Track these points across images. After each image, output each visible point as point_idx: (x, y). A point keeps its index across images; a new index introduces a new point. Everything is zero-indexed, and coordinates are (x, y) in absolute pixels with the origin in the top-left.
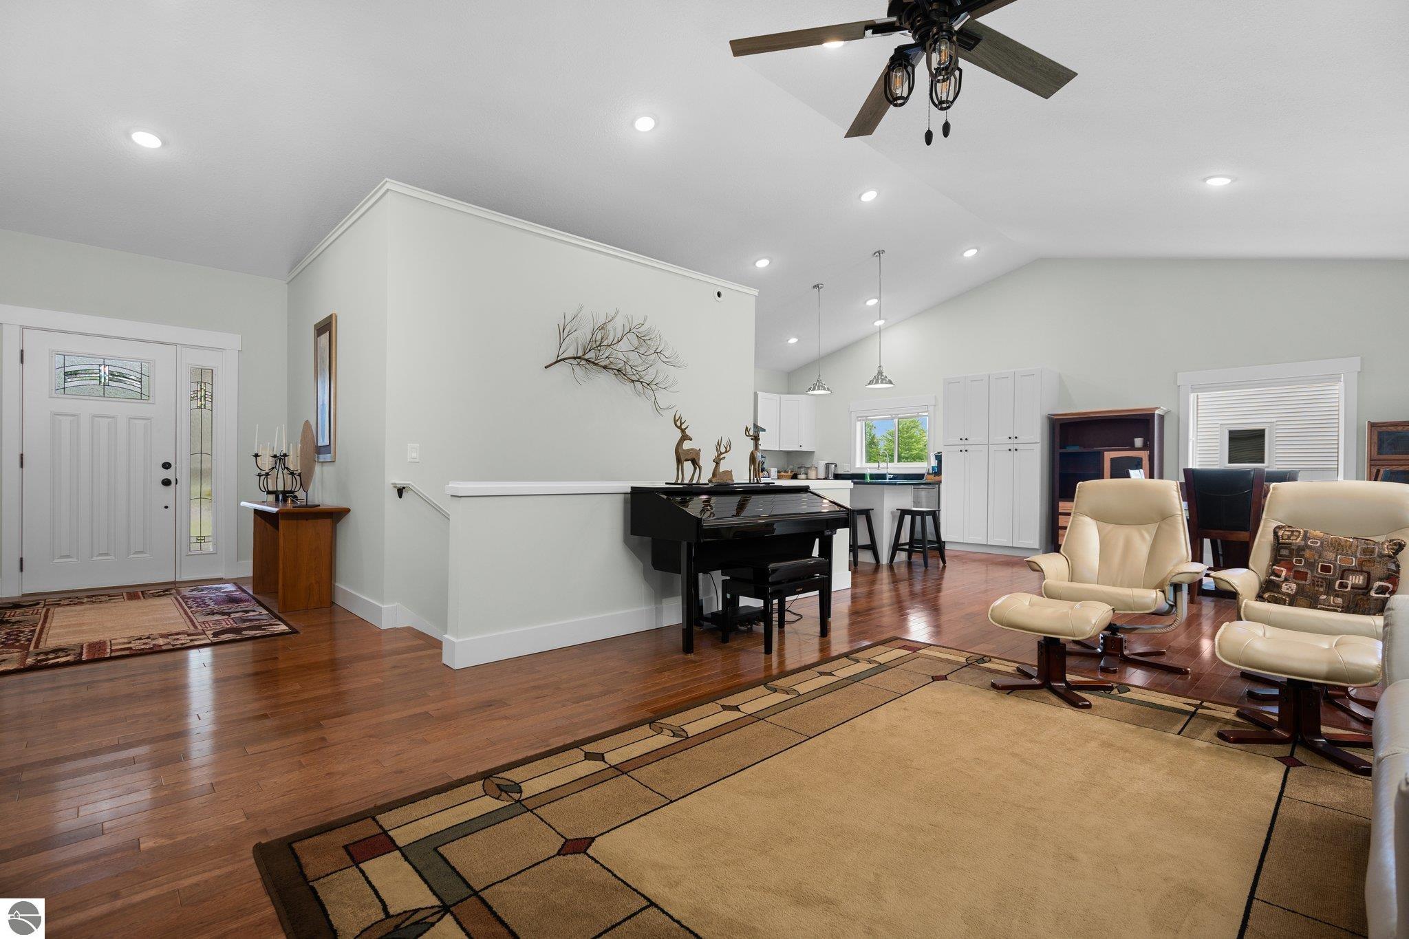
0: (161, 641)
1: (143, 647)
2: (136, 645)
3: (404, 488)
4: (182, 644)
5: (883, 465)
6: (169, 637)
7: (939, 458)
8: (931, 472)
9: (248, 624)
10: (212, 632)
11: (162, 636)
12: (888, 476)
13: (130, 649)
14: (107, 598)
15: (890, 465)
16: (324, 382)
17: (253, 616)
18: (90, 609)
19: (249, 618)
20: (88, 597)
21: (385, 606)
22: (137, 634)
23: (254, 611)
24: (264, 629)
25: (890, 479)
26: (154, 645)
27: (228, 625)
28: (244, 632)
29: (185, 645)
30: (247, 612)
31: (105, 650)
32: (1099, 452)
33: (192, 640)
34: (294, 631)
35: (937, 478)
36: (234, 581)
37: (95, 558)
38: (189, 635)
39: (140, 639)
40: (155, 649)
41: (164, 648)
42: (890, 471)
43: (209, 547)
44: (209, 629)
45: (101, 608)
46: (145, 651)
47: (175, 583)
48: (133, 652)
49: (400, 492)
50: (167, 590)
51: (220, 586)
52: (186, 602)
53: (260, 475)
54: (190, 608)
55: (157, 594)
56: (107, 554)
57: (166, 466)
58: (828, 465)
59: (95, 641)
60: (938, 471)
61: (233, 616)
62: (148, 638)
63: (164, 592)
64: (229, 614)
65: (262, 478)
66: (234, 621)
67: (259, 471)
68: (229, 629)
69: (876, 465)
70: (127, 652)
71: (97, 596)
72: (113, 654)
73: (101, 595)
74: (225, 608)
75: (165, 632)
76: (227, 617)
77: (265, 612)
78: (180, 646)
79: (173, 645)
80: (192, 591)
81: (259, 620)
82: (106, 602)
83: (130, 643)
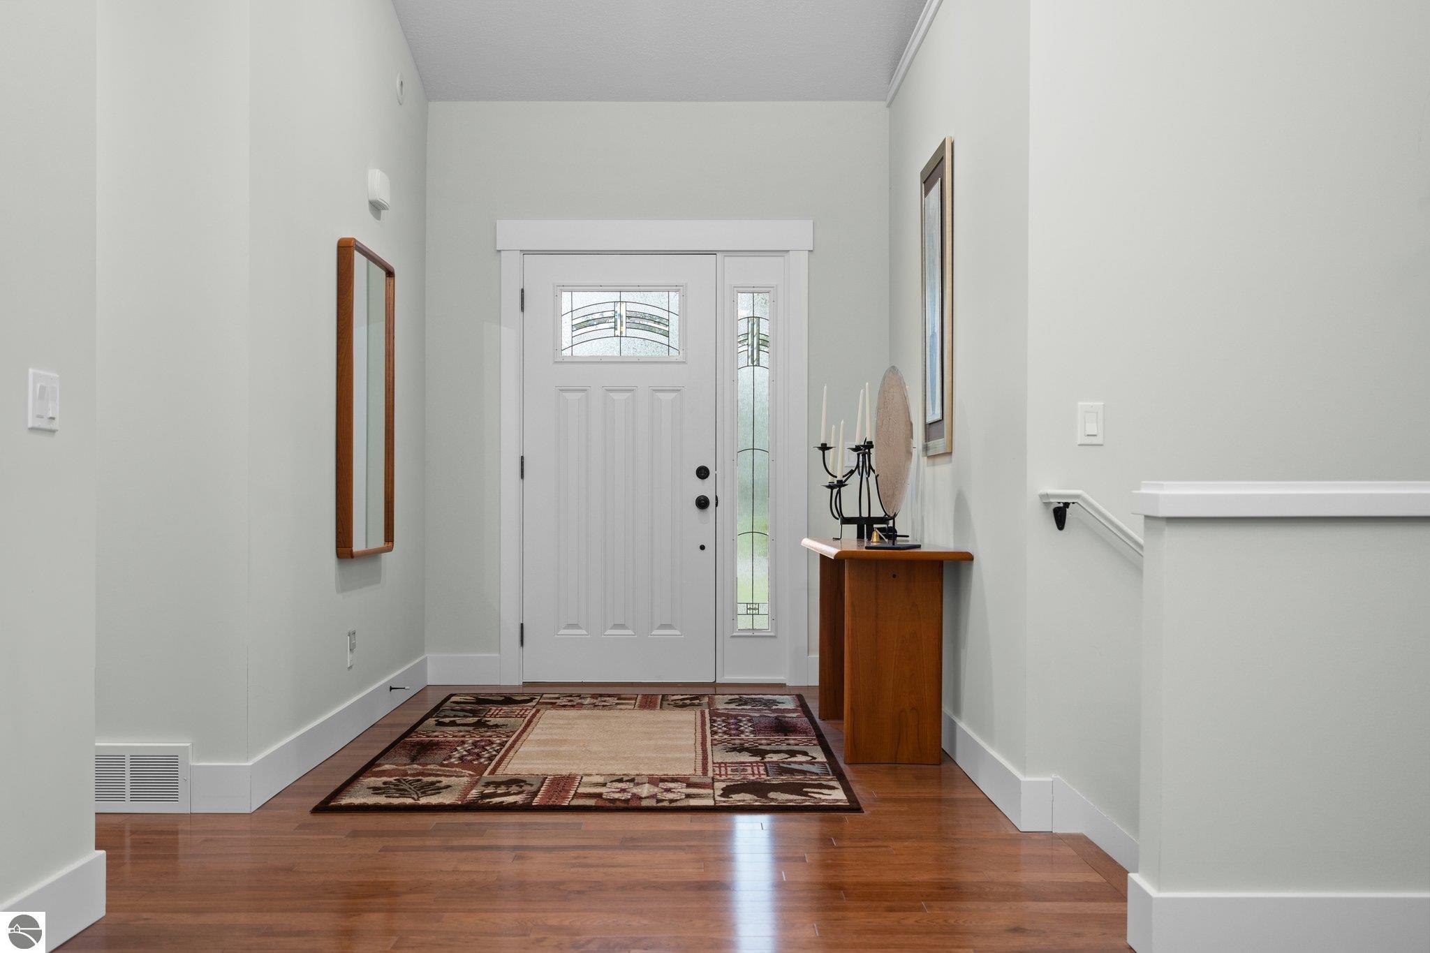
0: (645, 790)
1: (617, 796)
2: (610, 792)
3: (1067, 505)
4: (671, 801)
6: (661, 785)
9: (785, 778)
10: (723, 785)
11: (654, 781)
13: (599, 796)
14: (615, 700)
16: (933, 289)
17: (801, 763)
18: (586, 717)
19: (793, 766)
20: (594, 696)
21: (1028, 779)
22: (619, 769)
23: (805, 754)
24: (806, 794)
26: (634, 795)
27: (753, 774)
28: (772, 795)
29: (674, 804)
30: (793, 753)
31: (568, 792)
33: (688, 796)
34: (854, 807)
36: (797, 693)
37: (609, 632)
38: (689, 785)
39: (620, 781)
40: (634, 804)
41: (645, 803)
43: (762, 623)
44: (724, 777)
45: (598, 718)
46: (618, 804)
47: (714, 685)
48: (601, 803)
49: (1060, 515)
50: (697, 698)
51: (774, 697)
52: (712, 721)
53: (831, 487)
54: (714, 733)
55: (681, 703)
56: (622, 626)
57: (703, 473)
59: (564, 773)
61: (769, 758)
62: (632, 780)
63: (691, 699)
64: (762, 753)
65: (835, 491)
66: (766, 770)
67: (830, 479)
68: (754, 783)
70: (591, 802)
71: (601, 695)
72: (576, 802)
73: (609, 696)
74: (763, 741)
75: (659, 773)
76: (758, 759)
77: (821, 758)
78: (666, 804)
79: (659, 801)
80: (730, 702)
81: (804, 772)
82: (609, 707)
83: (604, 785)
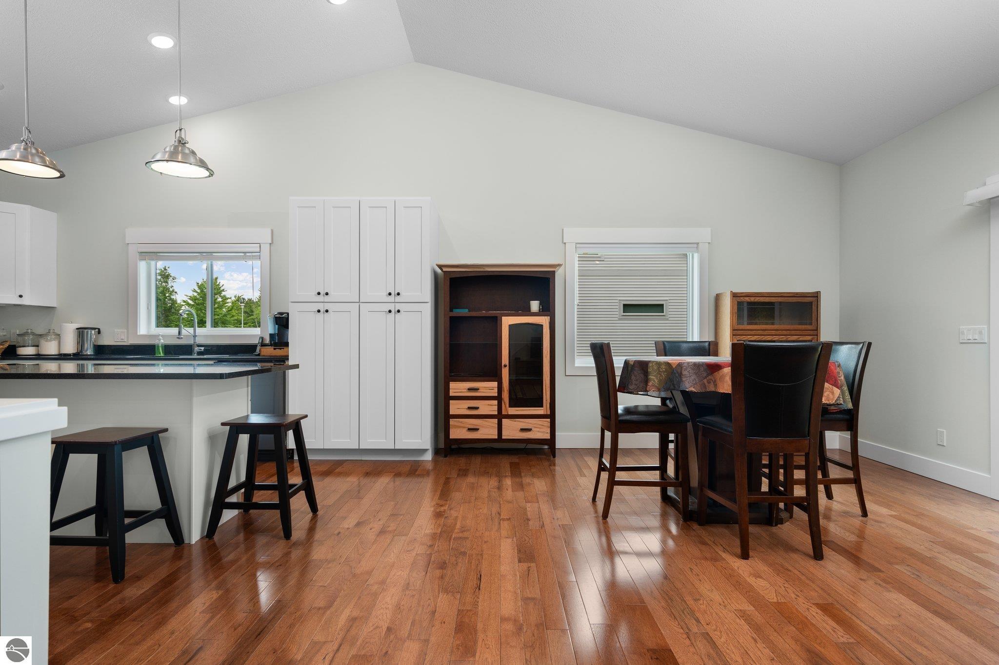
5: (187, 331)
7: (282, 322)
8: (267, 341)
12: (197, 349)
15: (200, 331)
25: (199, 353)
32: (497, 317)
35: (279, 352)
42: (199, 341)
58: (81, 332)
60: (280, 340)
69: (174, 331)
